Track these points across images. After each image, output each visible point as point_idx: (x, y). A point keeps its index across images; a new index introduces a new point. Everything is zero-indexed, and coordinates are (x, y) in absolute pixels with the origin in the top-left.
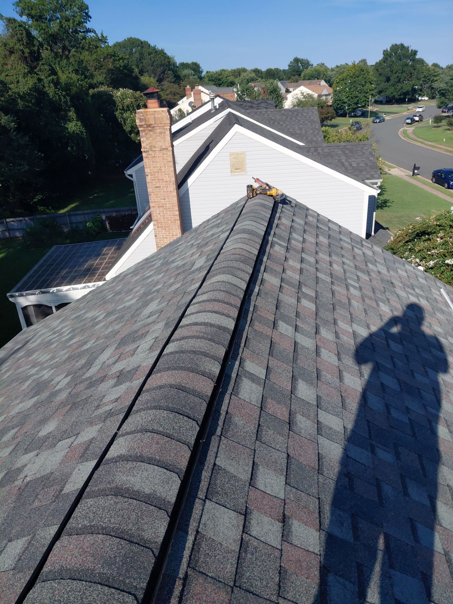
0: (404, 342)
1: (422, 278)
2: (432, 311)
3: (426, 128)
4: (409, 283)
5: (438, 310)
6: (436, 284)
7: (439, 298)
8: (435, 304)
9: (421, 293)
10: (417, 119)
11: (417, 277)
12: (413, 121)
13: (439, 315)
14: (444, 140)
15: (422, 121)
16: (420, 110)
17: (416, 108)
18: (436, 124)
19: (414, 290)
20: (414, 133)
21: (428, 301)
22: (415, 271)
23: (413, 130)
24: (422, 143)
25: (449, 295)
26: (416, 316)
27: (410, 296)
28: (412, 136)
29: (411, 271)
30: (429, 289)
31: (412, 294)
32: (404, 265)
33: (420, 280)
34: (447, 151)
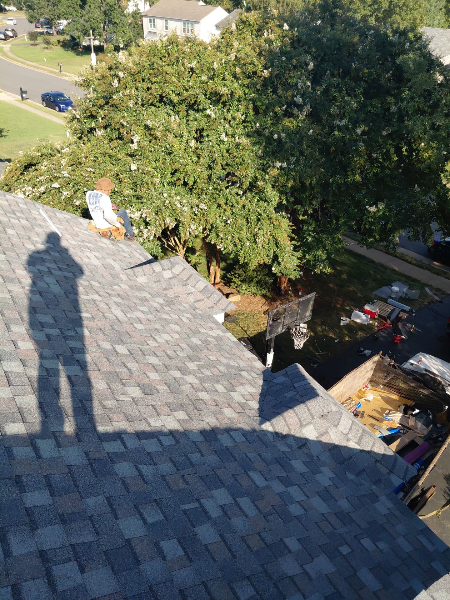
0: (7, 252)
1: (23, 204)
2: (31, 227)
3: (23, 46)
4: (10, 210)
5: (36, 225)
6: (35, 206)
7: (39, 217)
8: (34, 222)
9: (22, 216)
10: (10, 34)
11: (17, 203)
12: (7, 37)
13: (37, 229)
14: (45, 61)
15: (16, 36)
16: (11, 23)
17: (4, 19)
18: (32, 42)
19: (15, 214)
20: (11, 51)
21: (28, 220)
22: (16, 199)
23: (10, 48)
24: (23, 63)
25: (47, 213)
26: (17, 233)
27: (12, 220)
28: (10, 54)
29: (12, 200)
30: (29, 211)
31: (13, 218)
32: (5, 196)
33: (21, 205)
34: (51, 72)
